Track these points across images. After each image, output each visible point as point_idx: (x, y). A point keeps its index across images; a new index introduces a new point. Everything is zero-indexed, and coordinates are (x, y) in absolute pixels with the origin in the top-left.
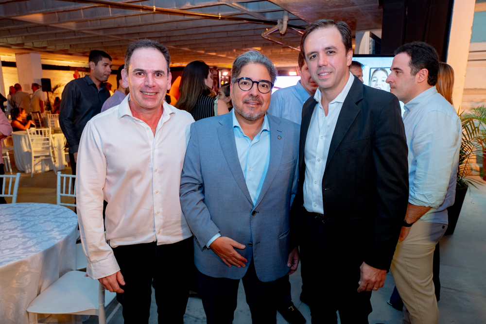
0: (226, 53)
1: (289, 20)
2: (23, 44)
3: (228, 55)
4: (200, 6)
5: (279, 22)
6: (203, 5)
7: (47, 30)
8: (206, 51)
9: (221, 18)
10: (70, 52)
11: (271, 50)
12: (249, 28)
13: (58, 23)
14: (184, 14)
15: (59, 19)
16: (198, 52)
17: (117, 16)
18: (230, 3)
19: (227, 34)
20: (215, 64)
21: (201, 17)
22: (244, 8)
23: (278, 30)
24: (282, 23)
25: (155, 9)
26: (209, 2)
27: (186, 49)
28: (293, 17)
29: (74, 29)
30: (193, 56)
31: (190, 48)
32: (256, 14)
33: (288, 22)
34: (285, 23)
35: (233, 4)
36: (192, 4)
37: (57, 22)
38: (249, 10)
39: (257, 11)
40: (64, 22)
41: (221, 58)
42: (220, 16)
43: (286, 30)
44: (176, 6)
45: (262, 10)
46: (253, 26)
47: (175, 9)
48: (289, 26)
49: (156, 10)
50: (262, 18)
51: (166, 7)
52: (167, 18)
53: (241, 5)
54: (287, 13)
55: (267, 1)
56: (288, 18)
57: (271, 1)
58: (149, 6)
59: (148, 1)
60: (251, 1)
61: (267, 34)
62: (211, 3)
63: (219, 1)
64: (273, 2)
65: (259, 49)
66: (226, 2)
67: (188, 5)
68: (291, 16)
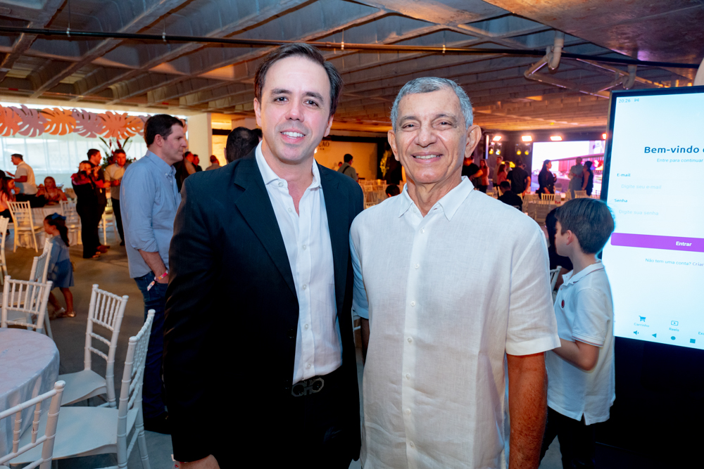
0: (489, 107)
1: (565, 46)
2: (234, 107)
3: (493, 111)
4: (411, 35)
5: (548, 51)
6: (415, 34)
7: (245, 89)
9: (446, 51)
11: (562, 100)
12: (507, 66)
13: (247, 79)
14: (398, 50)
15: (249, 72)
18: (454, 26)
21: (425, 53)
22: (483, 33)
23: (547, 65)
24: (552, 52)
25: (343, 46)
26: (422, 28)
28: (575, 40)
32: (507, 40)
33: (562, 49)
34: (558, 51)
35: (460, 26)
36: (399, 34)
37: (247, 77)
38: (491, 35)
39: (504, 34)
41: (485, 115)
42: (444, 49)
43: (560, 62)
44: (378, 40)
46: (513, 61)
47: (376, 44)
48: (563, 55)
49: (344, 48)
50: (520, 46)
51: (366, 43)
52: (377, 58)
53: (475, 27)
54: (560, 33)
55: (511, 14)
56: (564, 43)
57: (519, 13)
58: (334, 43)
59: (333, 35)
60: (486, 18)
61: (532, 73)
62: (425, 30)
63: (435, 24)
64: (522, 14)
65: (538, 98)
66: (448, 25)
67: (393, 37)
68: (570, 40)
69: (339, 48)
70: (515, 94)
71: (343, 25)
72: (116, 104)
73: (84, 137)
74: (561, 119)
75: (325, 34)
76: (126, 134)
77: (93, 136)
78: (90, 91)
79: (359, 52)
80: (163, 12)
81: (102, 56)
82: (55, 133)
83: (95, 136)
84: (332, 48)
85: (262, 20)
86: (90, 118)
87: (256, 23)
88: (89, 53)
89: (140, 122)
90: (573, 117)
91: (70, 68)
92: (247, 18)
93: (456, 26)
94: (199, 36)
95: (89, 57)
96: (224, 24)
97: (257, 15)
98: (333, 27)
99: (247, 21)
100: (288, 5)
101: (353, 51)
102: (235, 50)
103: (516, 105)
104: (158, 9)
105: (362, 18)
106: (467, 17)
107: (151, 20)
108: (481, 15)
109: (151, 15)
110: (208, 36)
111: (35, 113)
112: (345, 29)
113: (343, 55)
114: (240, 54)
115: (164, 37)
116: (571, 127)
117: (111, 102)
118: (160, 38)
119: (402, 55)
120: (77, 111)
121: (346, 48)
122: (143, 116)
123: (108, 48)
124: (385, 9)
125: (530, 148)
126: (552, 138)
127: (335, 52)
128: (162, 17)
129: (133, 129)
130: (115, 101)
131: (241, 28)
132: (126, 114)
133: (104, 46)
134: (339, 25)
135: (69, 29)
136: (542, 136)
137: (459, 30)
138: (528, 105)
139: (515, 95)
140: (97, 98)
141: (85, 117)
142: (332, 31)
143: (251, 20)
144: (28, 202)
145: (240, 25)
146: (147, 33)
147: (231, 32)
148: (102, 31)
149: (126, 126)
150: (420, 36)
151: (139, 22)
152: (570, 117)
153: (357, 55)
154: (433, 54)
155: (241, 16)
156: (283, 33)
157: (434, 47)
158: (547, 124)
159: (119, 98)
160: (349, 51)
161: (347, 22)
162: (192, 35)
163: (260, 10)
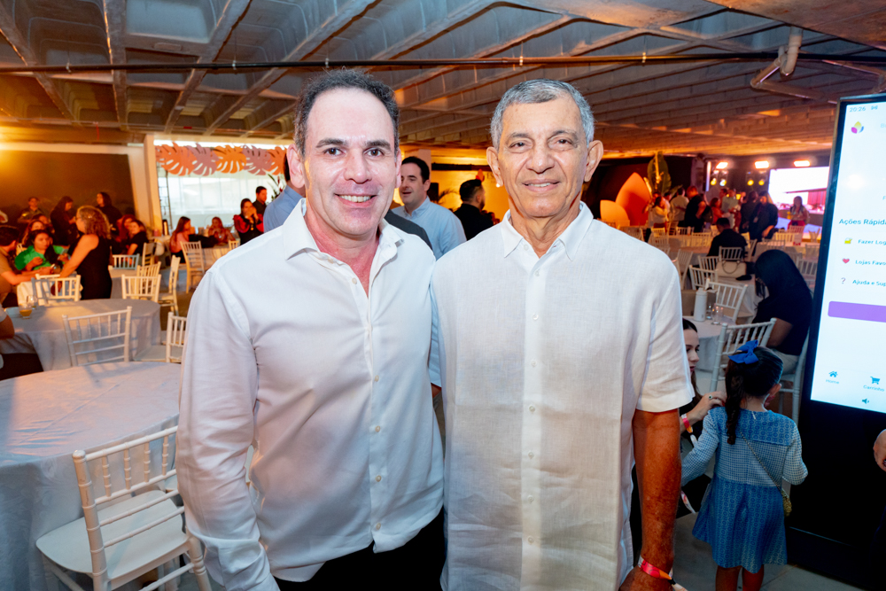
0: (710, 126)
1: (803, 45)
2: (406, 137)
3: (715, 132)
4: (603, 44)
5: (781, 52)
6: (608, 42)
7: (417, 116)
8: (670, 126)
9: (647, 60)
10: (463, 144)
13: (418, 104)
14: (589, 63)
15: (420, 97)
16: (654, 128)
17: (484, 82)
18: (655, 29)
19: (691, 91)
20: (701, 149)
21: (622, 65)
22: (693, 35)
23: (778, 70)
24: (786, 53)
25: (521, 61)
26: (616, 34)
27: (630, 126)
28: (817, 36)
29: (445, 110)
30: (650, 137)
31: (637, 124)
32: (726, 42)
33: (800, 48)
34: (793, 51)
35: (663, 28)
36: (588, 43)
37: (418, 102)
38: (704, 37)
39: (722, 35)
40: (426, 102)
41: (706, 136)
42: (644, 58)
43: (796, 66)
44: (564, 51)
45: (733, 32)
47: (562, 55)
48: (800, 56)
49: (524, 63)
50: (743, 49)
51: (548, 55)
52: (565, 73)
53: (684, 28)
54: (796, 30)
55: (727, 9)
56: (802, 41)
57: (737, 7)
58: (514, 58)
59: (512, 49)
60: (695, 16)
61: (761, 81)
62: (620, 36)
63: (632, 28)
64: (743, 8)
65: (775, 113)
66: (648, 28)
67: (582, 46)
68: (811, 36)
69: (517, 63)
70: (743, 108)
71: (521, 36)
72: (285, 138)
73: (254, 175)
74: (808, 138)
75: (501, 48)
77: (262, 173)
78: (259, 126)
79: (543, 67)
80: (325, 36)
81: (267, 87)
82: (226, 171)
83: (264, 174)
84: (510, 64)
85: (429, 37)
86: (259, 154)
87: (422, 41)
88: (255, 86)
90: (824, 136)
91: (238, 102)
92: (412, 37)
93: (658, 29)
94: (364, 60)
95: (255, 90)
96: (389, 45)
97: (424, 32)
98: (509, 40)
99: (413, 40)
100: (456, 18)
101: (535, 66)
102: (403, 72)
103: (746, 123)
104: (320, 33)
105: (543, 26)
106: (671, 17)
107: (314, 46)
108: (688, 13)
109: (313, 41)
110: (373, 59)
111: (208, 151)
112: (524, 41)
113: (525, 72)
114: (409, 77)
115: (327, 63)
116: (823, 148)
117: (280, 137)
118: (323, 64)
119: (594, 68)
120: (247, 148)
121: (525, 63)
123: (274, 79)
124: (569, 15)
125: (766, 177)
126: (797, 163)
127: (514, 69)
128: (324, 42)
130: (284, 135)
131: (406, 48)
133: (269, 77)
134: (516, 37)
135: (234, 61)
136: (785, 161)
137: (662, 34)
138: (762, 122)
139: (744, 110)
140: (265, 133)
141: (255, 153)
142: (508, 44)
143: (417, 38)
144: (199, 243)
145: (406, 44)
146: (310, 60)
147: (397, 52)
148: (267, 61)
150: (616, 43)
151: (302, 49)
152: (820, 136)
153: (542, 70)
154: (632, 65)
155: (407, 34)
156: (454, 51)
157: (632, 55)
158: (790, 145)
159: (287, 131)
160: (531, 67)
161: (525, 34)
162: (357, 60)
163: (426, 26)
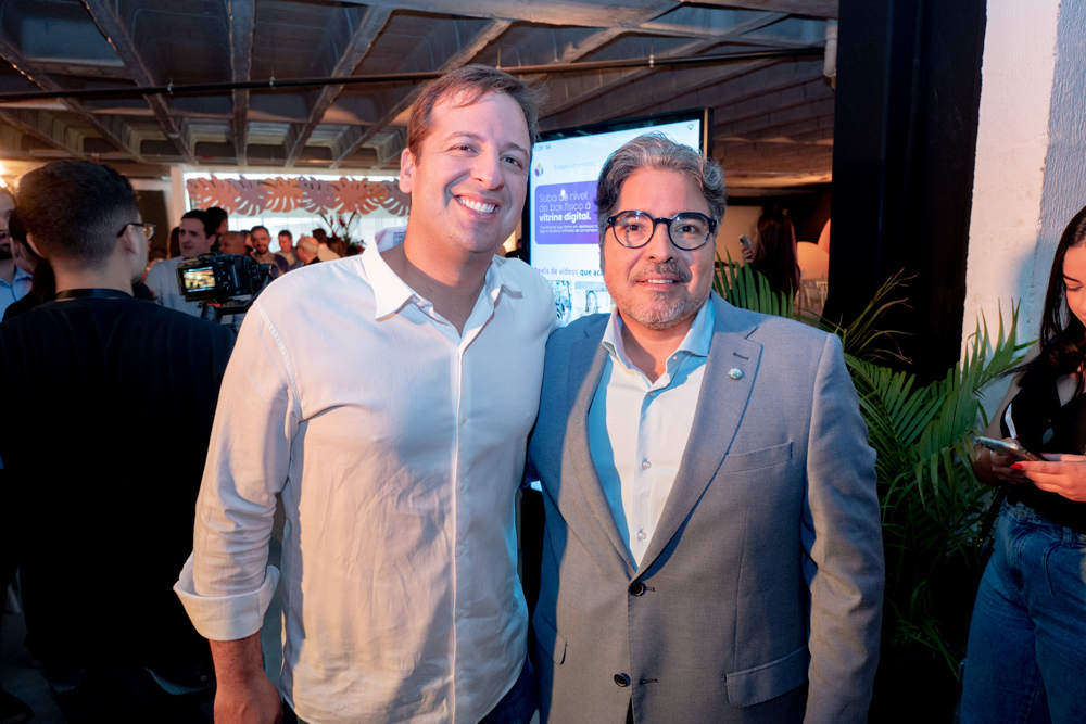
73: (311, 214)
76: (365, 207)
82: (277, 210)
83: (325, 213)
86: (320, 188)
89: (383, 190)
111: (255, 185)
120: (305, 180)
122: (388, 182)
129: (375, 199)
132: (365, 180)
141: (314, 187)
149: (364, 197)
